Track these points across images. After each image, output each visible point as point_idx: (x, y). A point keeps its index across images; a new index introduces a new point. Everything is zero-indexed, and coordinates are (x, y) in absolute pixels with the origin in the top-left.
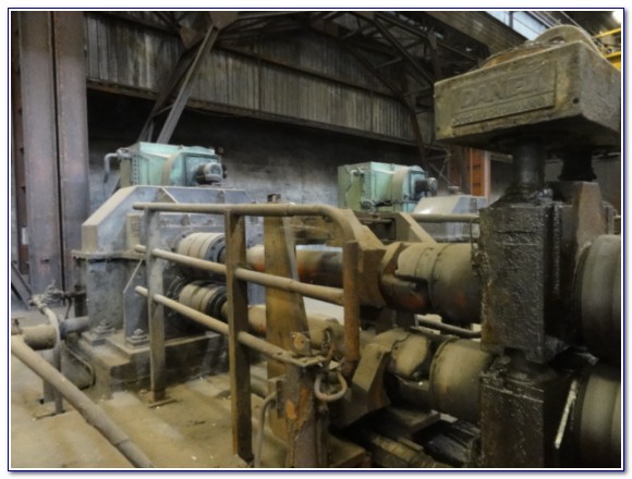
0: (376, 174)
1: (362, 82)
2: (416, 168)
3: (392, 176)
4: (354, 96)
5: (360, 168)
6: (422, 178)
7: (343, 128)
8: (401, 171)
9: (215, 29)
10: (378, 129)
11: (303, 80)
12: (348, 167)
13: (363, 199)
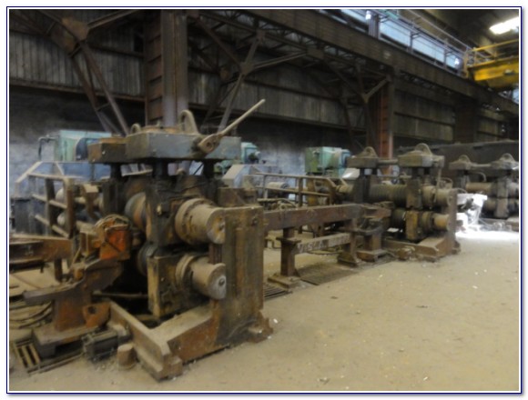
0: (325, 153)
1: (315, 91)
2: (346, 151)
3: (333, 155)
4: (310, 101)
5: (318, 150)
6: (348, 155)
7: (303, 120)
8: (338, 151)
9: (243, 76)
10: (324, 120)
11: (281, 93)
12: (311, 149)
13: (319, 166)
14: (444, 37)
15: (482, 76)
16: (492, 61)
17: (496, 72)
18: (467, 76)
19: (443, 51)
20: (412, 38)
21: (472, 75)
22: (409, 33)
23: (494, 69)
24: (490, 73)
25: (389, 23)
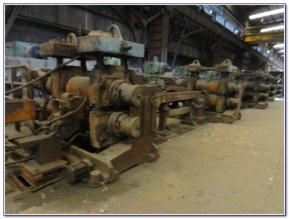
14: (234, 21)
15: (248, 40)
16: (252, 34)
17: (254, 38)
18: (242, 39)
19: (233, 27)
20: (225, 22)
21: (244, 39)
22: (224, 20)
23: (253, 37)
24: (252, 39)
25: (219, 16)
